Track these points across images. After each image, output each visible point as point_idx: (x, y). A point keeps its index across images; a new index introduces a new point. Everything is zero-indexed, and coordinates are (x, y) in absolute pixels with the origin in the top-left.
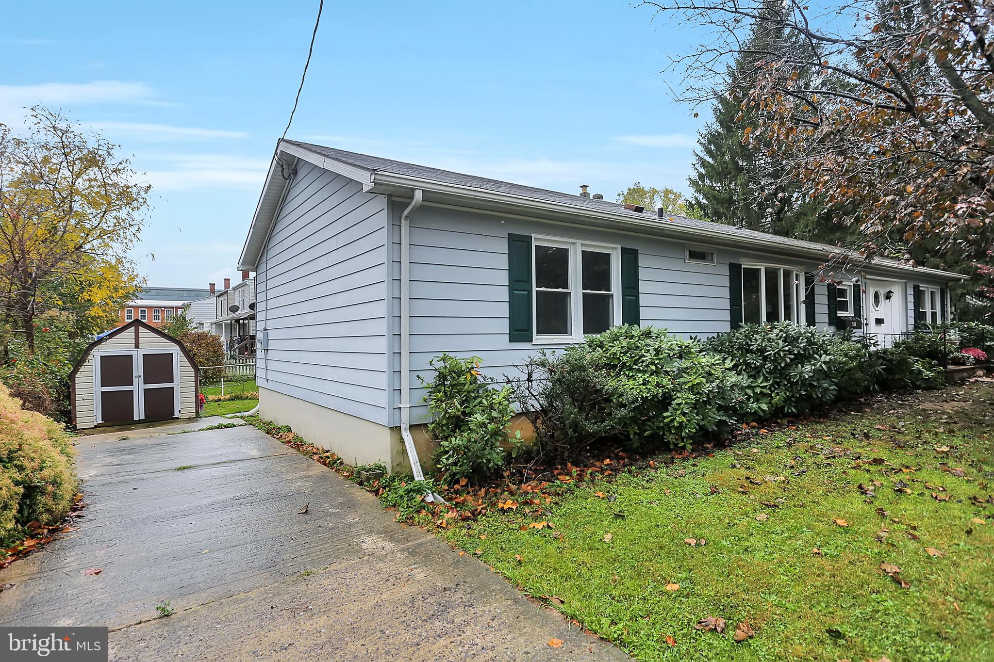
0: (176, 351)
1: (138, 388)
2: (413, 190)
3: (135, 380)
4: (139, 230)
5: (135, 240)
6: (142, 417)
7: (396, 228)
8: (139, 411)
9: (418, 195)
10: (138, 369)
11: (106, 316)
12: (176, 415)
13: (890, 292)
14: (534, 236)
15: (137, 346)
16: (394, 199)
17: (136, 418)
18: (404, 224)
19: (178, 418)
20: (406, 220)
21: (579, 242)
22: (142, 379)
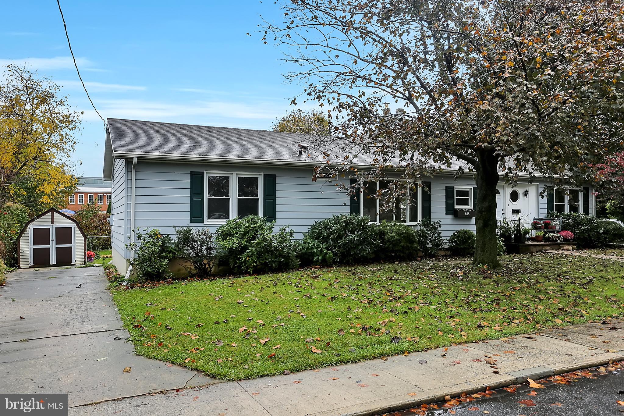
0: (74, 226)
1: (53, 246)
2: (132, 158)
3: (51, 242)
4: (75, 143)
5: (72, 150)
6: (55, 263)
7: (130, 173)
8: (53, 260)
9: (135, 160)
10: (53, 236)
11: (52, 203)
12: (73, 262)
13: (527, 191)
14: (205, 172)
15: (52, 223)
16: (129, 160)
17: (51, 264)
18: (133, 172)
19: (74, 265)
20: (133, 169)
21: (235, 173)
22: (55, 242)
